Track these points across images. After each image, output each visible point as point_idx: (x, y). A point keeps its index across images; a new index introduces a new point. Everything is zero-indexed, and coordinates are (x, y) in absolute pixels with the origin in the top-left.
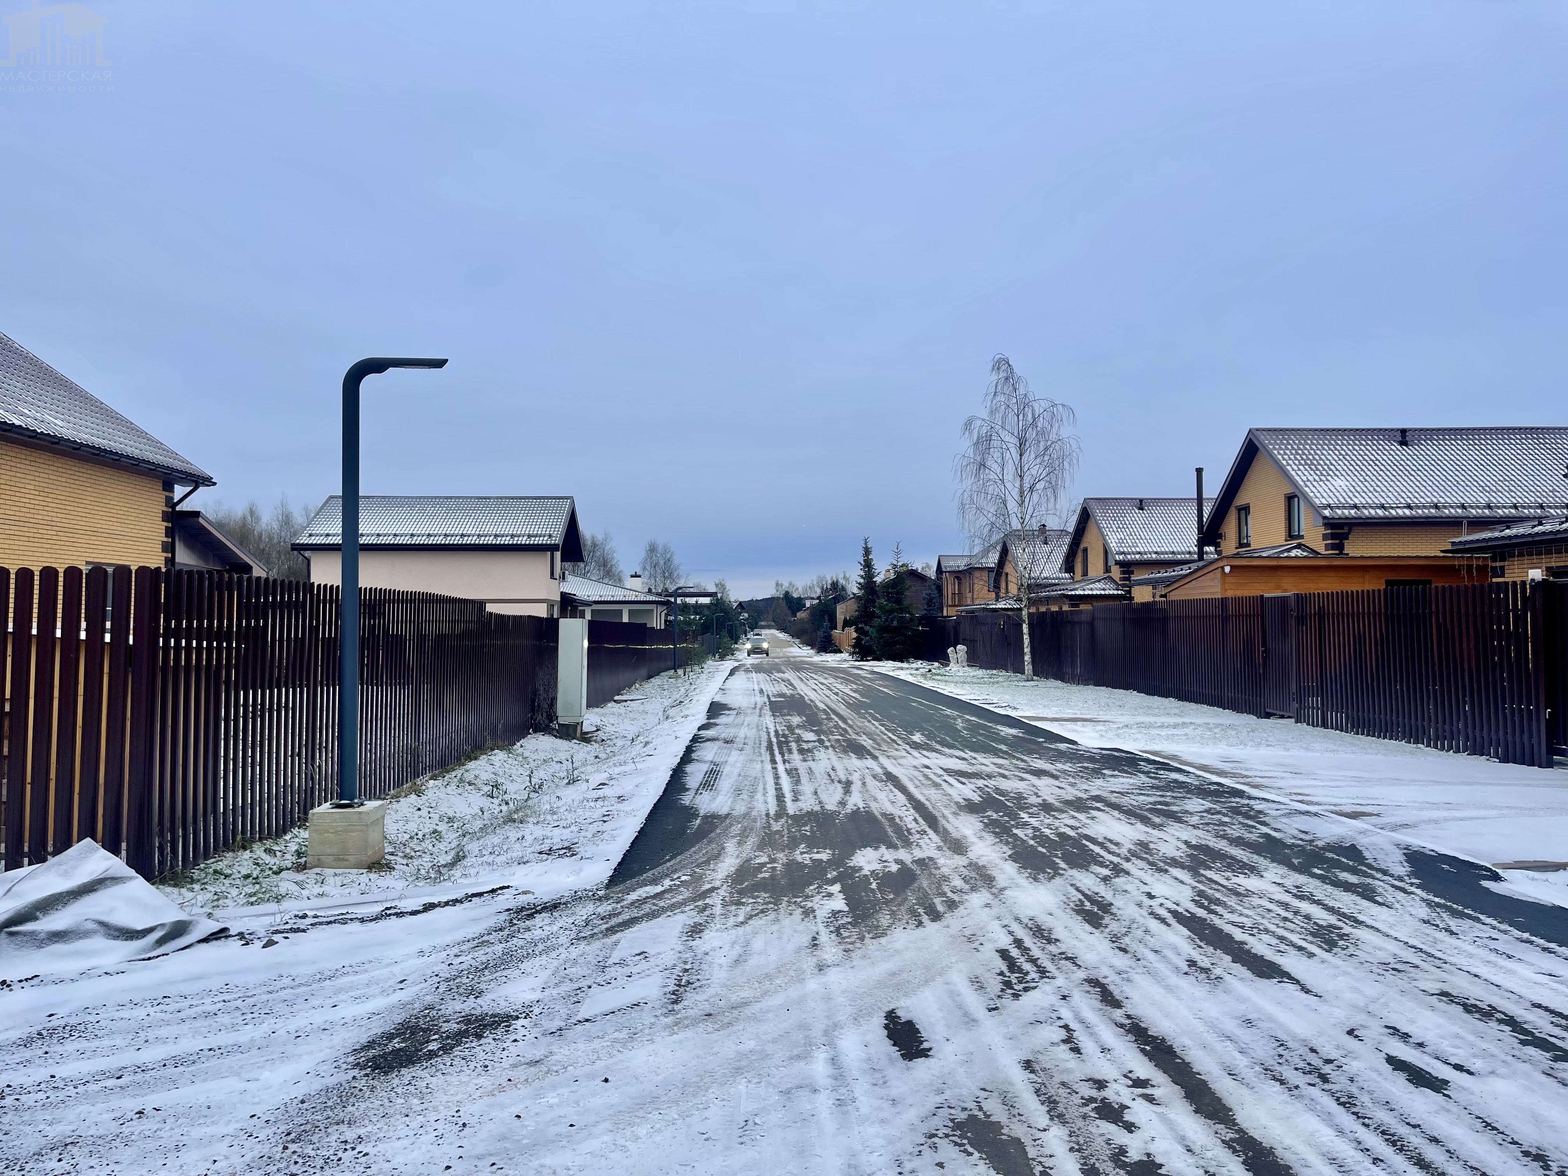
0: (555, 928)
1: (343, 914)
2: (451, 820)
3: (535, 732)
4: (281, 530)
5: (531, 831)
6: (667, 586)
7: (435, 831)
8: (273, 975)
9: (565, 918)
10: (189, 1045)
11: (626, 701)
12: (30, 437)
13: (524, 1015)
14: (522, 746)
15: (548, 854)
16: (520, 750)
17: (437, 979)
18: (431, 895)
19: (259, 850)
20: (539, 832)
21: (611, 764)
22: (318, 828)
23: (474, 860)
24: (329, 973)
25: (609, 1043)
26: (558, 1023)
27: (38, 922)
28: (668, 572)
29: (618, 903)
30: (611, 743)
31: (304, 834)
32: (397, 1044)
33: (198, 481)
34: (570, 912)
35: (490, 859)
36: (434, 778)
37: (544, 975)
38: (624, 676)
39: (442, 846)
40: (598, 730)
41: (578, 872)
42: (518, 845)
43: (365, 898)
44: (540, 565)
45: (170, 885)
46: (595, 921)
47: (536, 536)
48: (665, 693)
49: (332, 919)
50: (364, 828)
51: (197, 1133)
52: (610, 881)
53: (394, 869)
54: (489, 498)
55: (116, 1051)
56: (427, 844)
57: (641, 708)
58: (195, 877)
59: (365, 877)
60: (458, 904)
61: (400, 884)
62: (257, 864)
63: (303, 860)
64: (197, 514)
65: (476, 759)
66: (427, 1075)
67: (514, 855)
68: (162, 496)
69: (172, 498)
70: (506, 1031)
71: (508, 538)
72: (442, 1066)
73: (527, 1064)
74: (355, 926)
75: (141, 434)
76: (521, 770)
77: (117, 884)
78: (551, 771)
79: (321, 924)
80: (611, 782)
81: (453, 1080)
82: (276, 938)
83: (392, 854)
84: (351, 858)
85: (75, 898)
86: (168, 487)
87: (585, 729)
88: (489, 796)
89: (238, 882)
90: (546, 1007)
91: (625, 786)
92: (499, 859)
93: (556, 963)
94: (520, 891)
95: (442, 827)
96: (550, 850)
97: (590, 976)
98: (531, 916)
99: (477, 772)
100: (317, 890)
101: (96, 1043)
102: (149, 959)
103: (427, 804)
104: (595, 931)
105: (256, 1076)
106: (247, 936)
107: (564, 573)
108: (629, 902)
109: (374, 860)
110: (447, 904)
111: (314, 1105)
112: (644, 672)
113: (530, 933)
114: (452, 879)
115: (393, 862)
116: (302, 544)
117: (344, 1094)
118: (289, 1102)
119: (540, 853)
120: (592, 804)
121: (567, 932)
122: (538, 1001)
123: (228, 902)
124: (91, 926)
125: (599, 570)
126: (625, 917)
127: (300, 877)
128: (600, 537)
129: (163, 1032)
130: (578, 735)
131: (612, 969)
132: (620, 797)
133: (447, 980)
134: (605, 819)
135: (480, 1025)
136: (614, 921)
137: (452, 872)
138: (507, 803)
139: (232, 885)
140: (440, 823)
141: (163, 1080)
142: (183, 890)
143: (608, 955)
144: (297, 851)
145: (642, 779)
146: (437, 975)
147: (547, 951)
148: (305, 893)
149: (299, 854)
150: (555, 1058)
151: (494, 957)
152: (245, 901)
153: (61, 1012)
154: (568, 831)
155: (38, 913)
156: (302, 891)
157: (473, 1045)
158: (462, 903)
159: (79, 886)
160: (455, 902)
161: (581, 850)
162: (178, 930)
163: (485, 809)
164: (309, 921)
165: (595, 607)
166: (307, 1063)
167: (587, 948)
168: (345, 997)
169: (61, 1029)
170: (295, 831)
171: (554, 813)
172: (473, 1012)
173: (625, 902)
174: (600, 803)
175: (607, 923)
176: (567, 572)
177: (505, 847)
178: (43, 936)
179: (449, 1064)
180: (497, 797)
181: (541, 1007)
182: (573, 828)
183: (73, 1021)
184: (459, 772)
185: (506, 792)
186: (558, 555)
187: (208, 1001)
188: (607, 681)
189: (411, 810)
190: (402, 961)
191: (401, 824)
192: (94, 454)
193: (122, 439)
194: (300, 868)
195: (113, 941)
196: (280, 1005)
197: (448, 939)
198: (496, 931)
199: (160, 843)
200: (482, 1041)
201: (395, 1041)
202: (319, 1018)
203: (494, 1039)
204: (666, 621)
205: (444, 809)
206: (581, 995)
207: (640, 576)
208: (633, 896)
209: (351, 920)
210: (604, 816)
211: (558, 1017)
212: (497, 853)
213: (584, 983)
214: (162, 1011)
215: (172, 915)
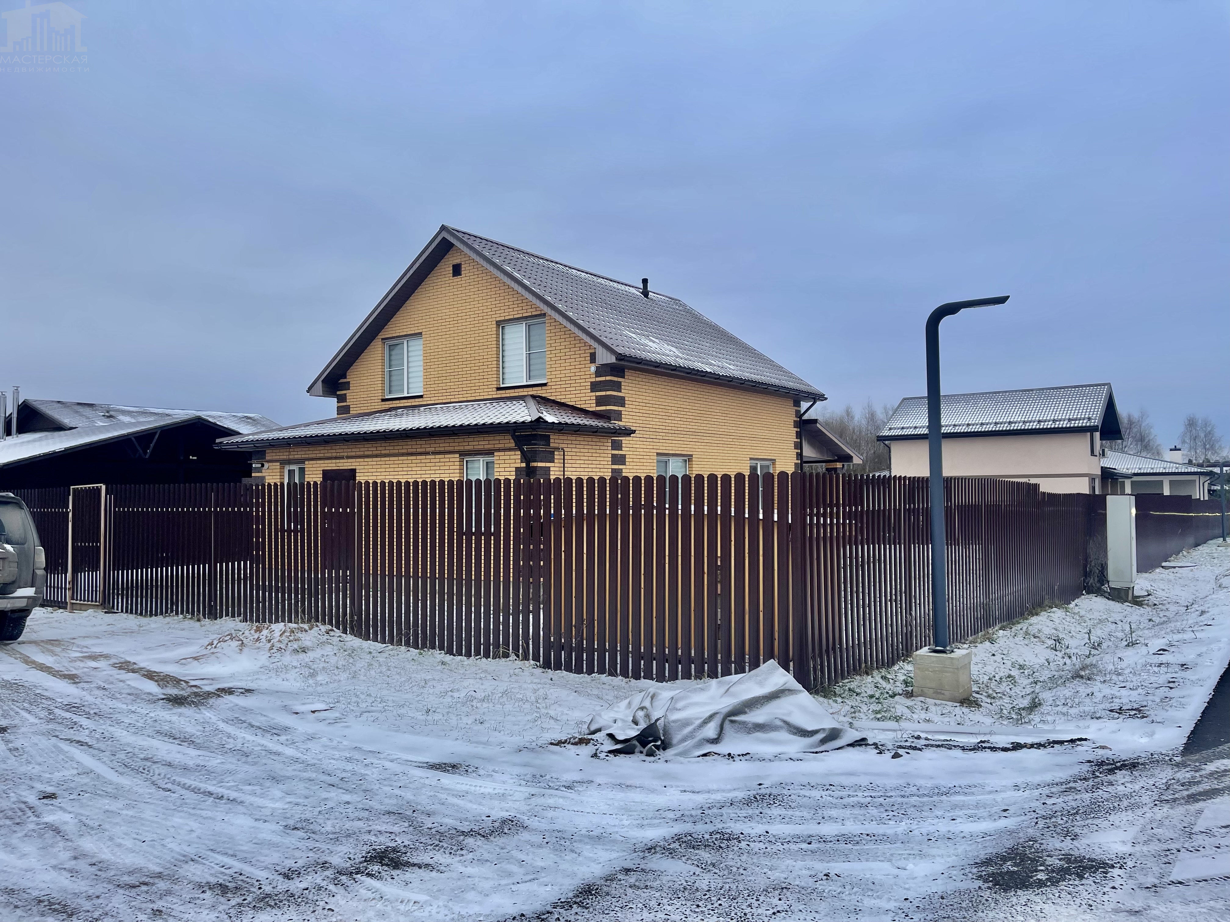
0: (1137, 787)
1: (947, 741)
2: (1021, 667)
3: (1088, 593)
4: (868, 425)
5: (1100, 689)
6: (1208, 457)
7: (1009, 676)
8: (902, 782)
9: (1145, 779)
10: (852, 828)
11: (1174, 567)
12: (716, 379)
13: (1118, 865)
14: (1076, 605)
15: (1120, 713)
16: (1076, 610)
17: (1034, 815)
18: (1017, 735)
19: (877, 676)
20: (1107, 690)
21: (1168, 630)
22: (919, 666)
23: (1049, 708)
24: (945, 790)
25: (1205, 910)
26: (1151, 880)
27: (747, 715)
28: (1210, 443)
29: (1196, 771)
30: (1164, 608)
31: (909, 667)
32: (1009, 866)
33: (816, 397)
34: (1149, 773)
35: (1065, 709)
36: (1003, 628)
37: (1133, 832)
38: (1171, 544)
39: (1017, 690)
40: (1149, 595)
41: (1151, 735)
42: (1087, 700)
43: (960, 729)
44: (1082, 443)
45: (821, 696)
46: (1175, 786)
47: (1076, 420)
48: (1216, 561)
49: (940, 743)
50: (956, 671)
51: (868, 902)
52: (1185, 748)
53: (981, 706)
54: (1032, 390)
55: (804, 821)
56: (1004, 687)
57: (1191, 575)
58: (837, 692)
59: (959, 710)
60: (1042, 748)
61: (988, 721)
62: (877, 687)
63: (910, 689)
64: (815, 421)
65: (1037, 614)
66: (1040, 901)
67: (1087, 709)
68: (792, 410)
69: (800, 411)
70: (1104, 877)
71: (1050, 423)
72: (1051, 896)
73: (1127, 911)
74: (958, 753)
75: (780, 368)
76: (1079, 628)
77: (792, 694)
78: (1107, 630)
79: (932, 746)
80: (1172, 649)
81: (1062, 910)
82: (901, 751)
83: (978, 693)
84: (947, 693)
85: (767, 701)
86: (797, 404)
87: (1136, 593)
88: (1052, 648)
89: (865, 699)
90: (1139, 862)
91: (1188, 655)
92: (1072, 711)
93: (1142, 821)
94: (1098, 745)
95: (1015, 673)
96: (1120, 709)
97: (1178, 839)
98: (1111, 771)
99: (1040, 627)
100: (923, 715)
101: (790, 812)
102: (816, 753)
103: (1000, 652)
104: (1176, 796)
105: (904, 866)
106: (880, 747)
107: (1103, 451)
108: (1208, 772)
109: (965, 697)
110: (1032, 746)
111: (952, 903)
112: (1191, 540)
113: (1113, 788)
114: (1033, 723)
115: (979, 700)
116: (885, 436)
117: (974, 899)
118: (932, 895)
119: (1111, 711)
120: (1156, 669)
121: (1148, 793)
122: (1130, 855)
123: (862, 715)
124: (779, 723)
125: (1137, 445)
126: (1205, 786)
127: (909, 702)
128: (1136, 415)
129: (834, 813)
130: (1130, 598)
131: (1199, 837)
132: (1183, 665)
133: (1044, 817)
134: (1171, 685)
135: (1080, 866)
136: (1194, 790)
137: (1031, 716)
138: (1070, 657)
139: (862, 702)
140: (1013, 669)
141: (839, 852)
142: (831, 701)
143: (1193, 822)
144: (904, 680)
145: (1204, 649)
146: (1034, 811)
147: (1132, 807)
148: (915, 716)
149: (906, 682)
150: (1153, 912)
151: (1083, 804)
152: (873, 716)
153: (767, 783)
154: (1134, 693)
155: (746, 709)
156: (913, 715)
157: (1076, 883)
158: (1045, 747)
159: (770, 693)
160: (1039, 746)
161: (1153, 713)
162: (833, 735)
163: (1051, 660)
164: (923, 742)
165: (1135, 479)
166: (939, 865)
167: (1171, 811)
168: (961, 813)
169: (767, 796)
170: (901, 663)
171: (1119, 674)
172: (1071, 852)
173: (1203, 772)
174: (1163, 669)
175: (1187, 790)
176: (1106, 449)
177: (1077, 700)
178: (750, 725)
179: (1057, 895)
180: (1061, 651)
181: (1134, 860)
182: (1140, 691)
183: (775, 791)
184: (1024, 625)
185: (1068, 647)
186: (1097, 435)
187: (860, 794)
188: (1154, 548)
189: (987, 655)
190: (1001, 791)
191: (980, 666)
192: (753, 386)
193: (768, 374)
194: (909, 695)
195: (792, 736)
196: (912, 809)
197: (1037, 779)
198: (1080, 780)
199: (814, 665)
200: (1084, 882)
201: (1009, 863)
202: (944, 827)
203: (1094, 882)
204: (1209, 491)
205: (1014, 657)
206: (1171, 856)
207: (1180, 450)
208: (1211, 767)
209: (955, 746)
210: (1169, 682)
211: (1150, 874)
212: (1069, 705)
213: (1173, 846)
214: (830, 796)
215: (828, 724)
